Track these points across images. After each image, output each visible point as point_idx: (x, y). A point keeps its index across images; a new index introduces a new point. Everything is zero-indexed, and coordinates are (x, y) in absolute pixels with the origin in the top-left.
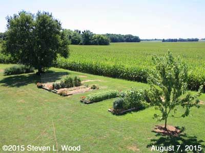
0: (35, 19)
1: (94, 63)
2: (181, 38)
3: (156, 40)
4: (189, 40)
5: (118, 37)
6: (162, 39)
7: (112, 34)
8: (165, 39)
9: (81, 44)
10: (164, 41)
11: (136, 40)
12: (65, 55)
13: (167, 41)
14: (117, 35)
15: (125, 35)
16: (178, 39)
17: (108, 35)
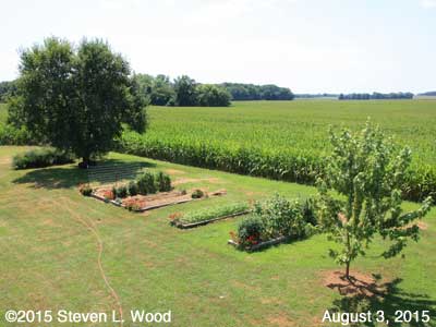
0: (76, 53)
1: (198, 144)
2: (378, 92)
3: (325, 95)
4: (394, 97)
5: (247, 90)
6: (339, 93)
7: (236, 85)
8: (346, 93)
9: (172, 105)
10: (342, 97)
11: (286, 95)
12: (140, 126)
13: (347, 97)
14: (246, 86)
15: (261, 85)
16: (371, 94)
17: (227, 85)
